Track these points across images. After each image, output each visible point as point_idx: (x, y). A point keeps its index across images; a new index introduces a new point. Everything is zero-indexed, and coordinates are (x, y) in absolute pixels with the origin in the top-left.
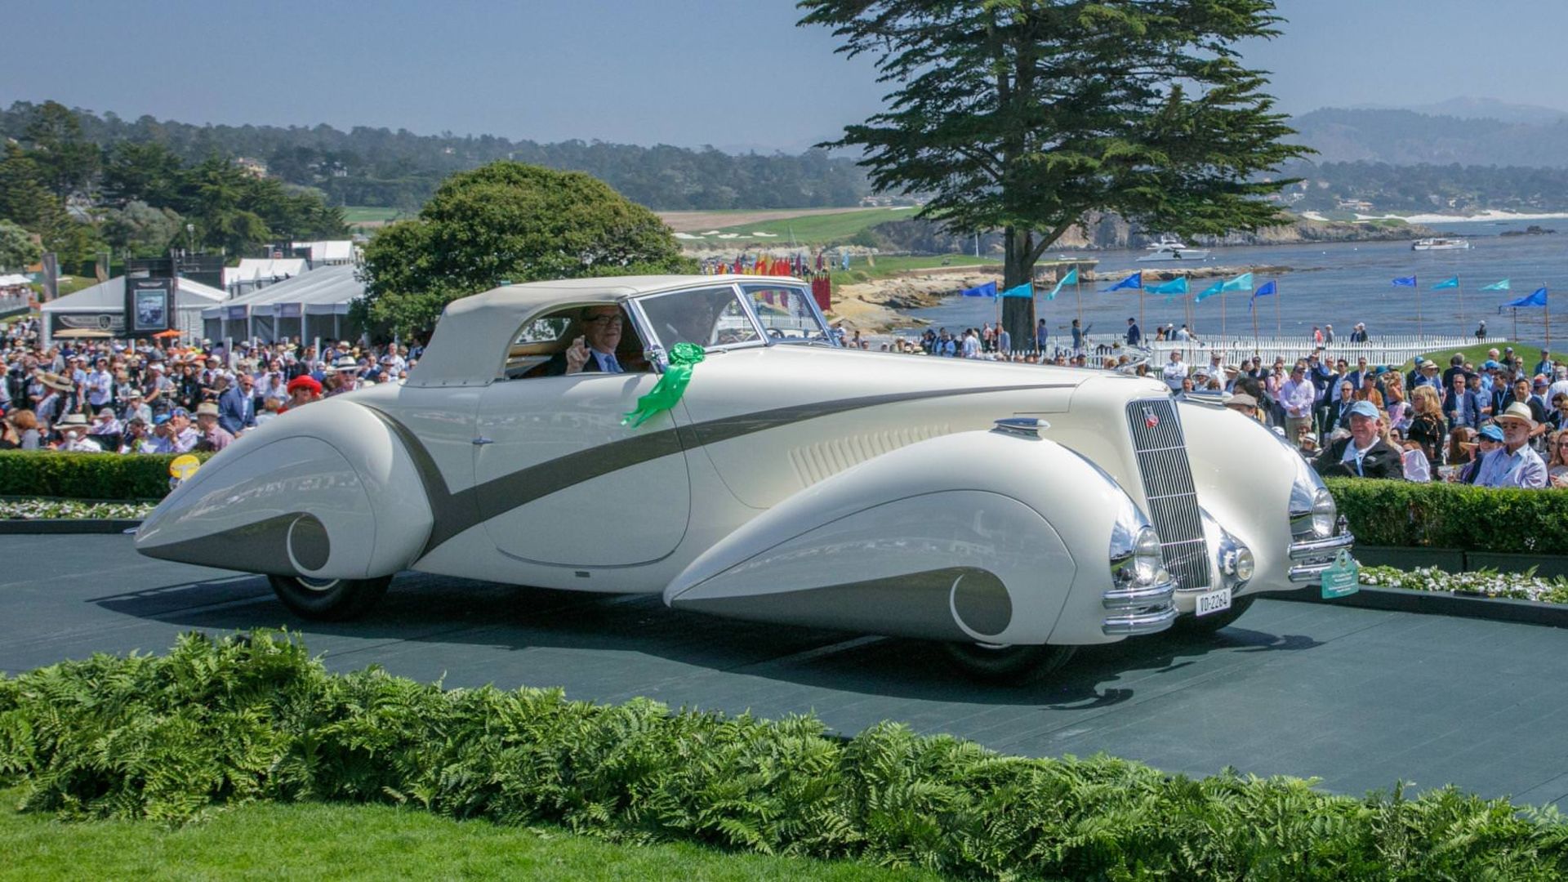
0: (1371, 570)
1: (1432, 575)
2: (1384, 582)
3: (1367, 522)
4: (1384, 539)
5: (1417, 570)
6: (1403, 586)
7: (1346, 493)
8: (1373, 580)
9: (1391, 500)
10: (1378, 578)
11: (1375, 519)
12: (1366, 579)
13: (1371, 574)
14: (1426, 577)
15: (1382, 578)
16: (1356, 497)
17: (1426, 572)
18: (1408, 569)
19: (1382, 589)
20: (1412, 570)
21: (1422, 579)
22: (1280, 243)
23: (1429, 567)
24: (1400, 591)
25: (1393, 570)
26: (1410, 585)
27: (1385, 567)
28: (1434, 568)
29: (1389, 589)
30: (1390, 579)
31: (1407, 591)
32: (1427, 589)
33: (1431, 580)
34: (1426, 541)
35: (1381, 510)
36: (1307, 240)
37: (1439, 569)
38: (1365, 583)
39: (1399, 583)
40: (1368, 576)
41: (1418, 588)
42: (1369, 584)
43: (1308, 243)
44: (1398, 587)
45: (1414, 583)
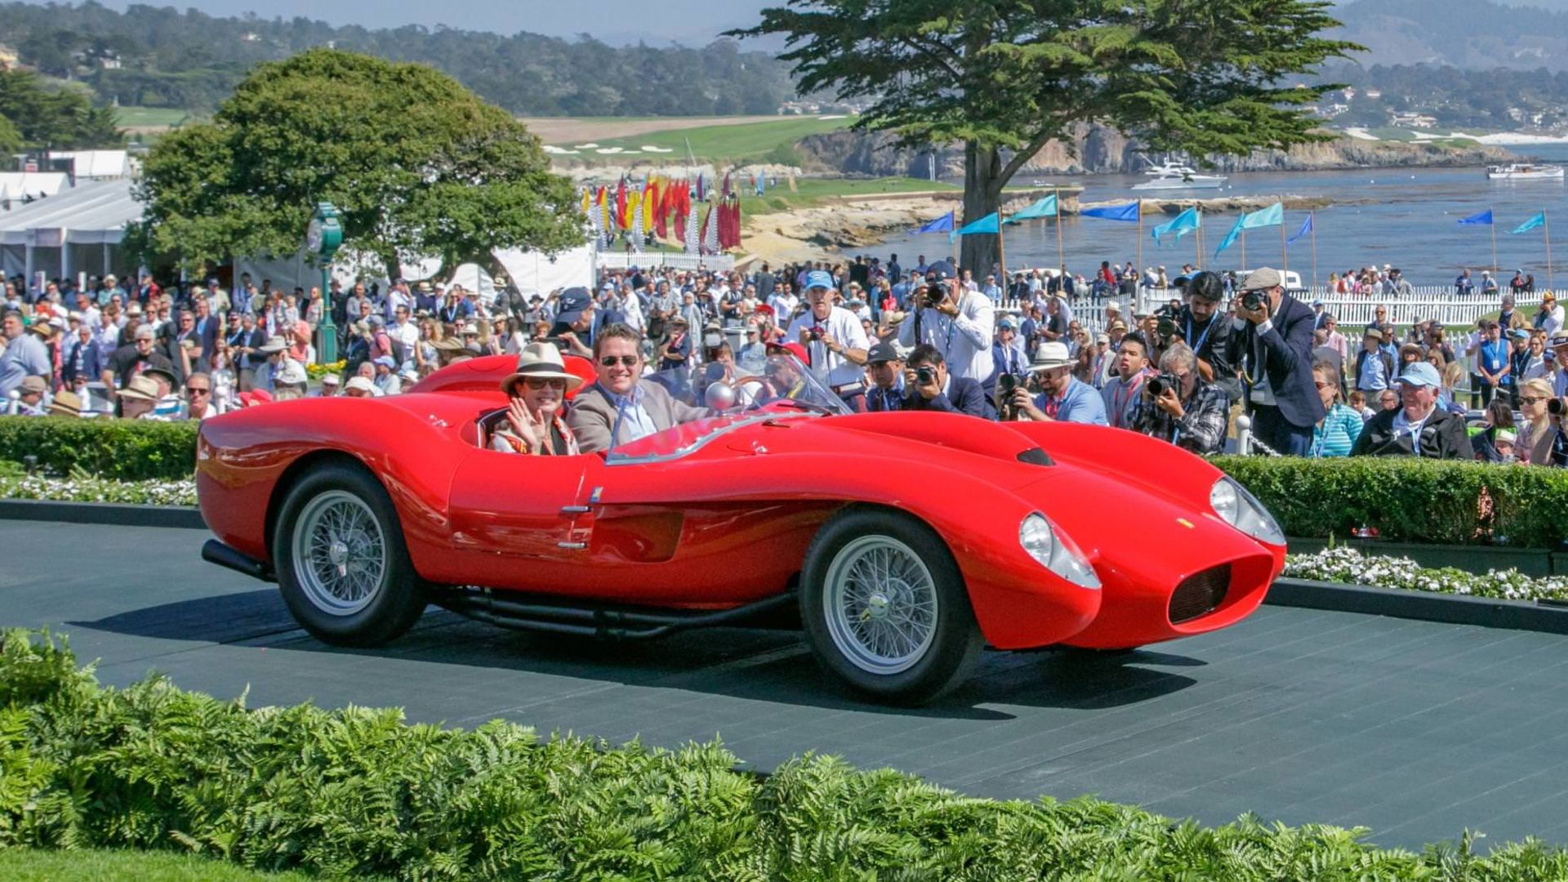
0: (1431, 572)
1: (1509, 579)
2: (1449, 587)
3: (1428, 514)
4: (1448, 535)
5: (1491, 573)
6: (1473, 593)
7: (1401, 478)
8: (1434, 585)
9: (1457, 486)
10: (1441, 584)
11: (1437, 509)
12: (1426, 584)
13: (1433, 577)
14: (1502, 582)
15: (1446, 583)
16: (1413, 482)
17: (1502, 575)
18: (1480, 571)
19: (1445, 595)
20: (1485, 573)
21: (1498, 586)
22: (1316, 169)
23: (1505, 569)
24: (1469, 599)
25: (1460, 572)
26: (1481, 591)
27: (1450, 569)
28: (1512, 571)
29: (1455, 597)
30: (1456, 584)
31: (1477, 599)
32: (1503, 598)
33: (1508, 585)
34: (1503, 538)
35: (1445, 498)
36: (1351, 164)
37: (1519, 572)
38: (1425, 588)
39: (1468, 589)
40: (1428, 580)
41: (1492, 596)
42: (1429, 590)
43: (1354, 169)
44: (1466, 594)
45: (1487, 590)
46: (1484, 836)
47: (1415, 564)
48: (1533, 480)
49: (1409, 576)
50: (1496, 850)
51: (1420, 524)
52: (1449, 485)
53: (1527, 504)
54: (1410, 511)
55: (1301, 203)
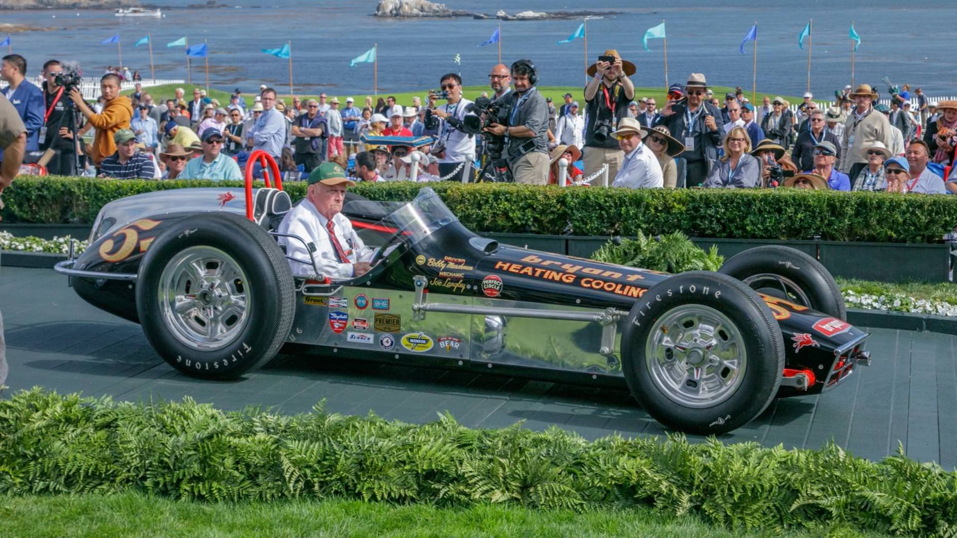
0: (19, 239)
1: (66, 242)
2: (30, 248)
3: (31, 207)
4: (43, 218)
5: (55, 238)
6: (44, 250)
7: (14, 185)
8: (21, 247)
9: (48, 189)
10: (25, 245)
11: (36, 204)
12: (16, 246)
13: (21, 242)
14: (61, 244)
15: (28, 245)
16: (22, 188)
17: (61, 240)
18: (49, 238)
19: (28, 253)
20: (52, 239)
21: (58, 246)
22: (20, 9)
23: (64, 236)
24: (41, 254)
25: (37, 239)
26: (49, 249)
27: (31, 237)
28: (68, 237)
29: (34, 252)
30: (34, 246)
31: (47, 254)
32: (61, 252)
33: (65, 245)
35: (42, 197)
36: (41, 6)
37: (72, 237)
38: (16, 249)
39: (41, 248)
40: (17, 244)
41: (55, 252)
42: (17, 250)
43: (42, 9)
44: (40, 251)
45: (52, 248)
47: (11, 235)
48: (92, 185)
49: (7, 242)
50: (15, 395)
51: (27, 213)
52: (43, 189)
53: (88, 200)
54: (20, 205)
55: (11, 28)
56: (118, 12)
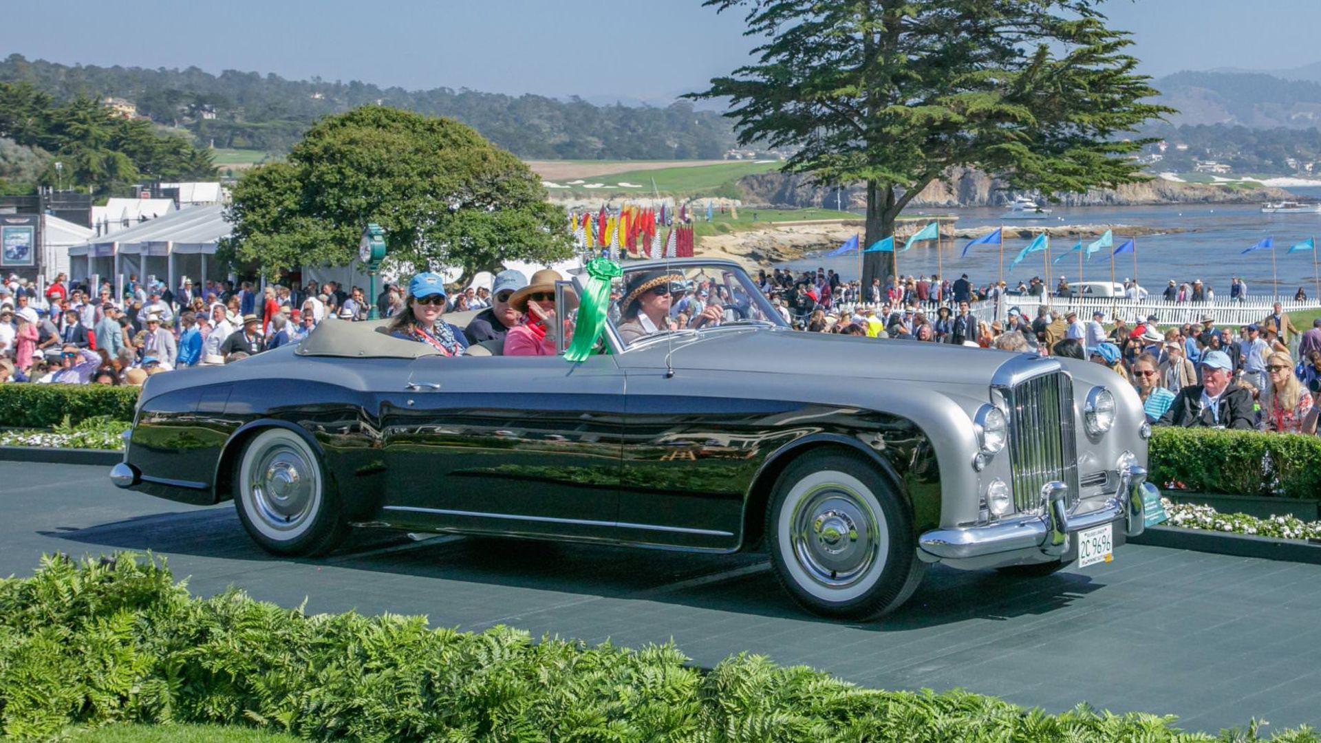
0: (1226, 516)
1: (1287, 523)
2: (1240, 528)
3: (1223, 471)
4: (1239, 488)
5: (1273, 517)
6: (1258, 533)
7: (1202, 443)
8: (1228, 527)
9: (1246, 450)
10: (1234, 526)
11: (1231, 469)
12: (1222, 525)
13: (1227, 521)
14: (1280, 525)
15: (1237, 525)
16: (1212, 446)
17: (1281, 520)
18: (1263, 516)
19: (1237, 535)
20: (1268, 518)
21: (1277, 528)
22: (1138, 203)
23: (1283, 514)
24: (1255, 538)
25: (1248, 517)
26: (1264, 532)
27: (1240, 514)
28: (1289, 517)
29: (1244, 536)
30: (1245, 526)
31: (1262, 538)
32: (1282, 537)
33: (1286, 527)
34: (1281, 491)
35: (1237, 459)
36: (1164, 201)
37: (1294, 517)
38: (1221, 529)
39: (1255, 530)
40: (1223, 522)
41: (1273, 536)
42: (1224, 530)
43: (1166, 204)
44: (1253, 534)
45: (1269, 531)
46: (1267, 723)
47: (1214, 511)
48: (1305, 445)
49: (1208, 520)
50: (1275, 733)
51: (1218, 480)
52: (1240, 449)
53: (1300, 465)
54: (1210, 469)
55: (1126, 230)
56: (1265, 207)
